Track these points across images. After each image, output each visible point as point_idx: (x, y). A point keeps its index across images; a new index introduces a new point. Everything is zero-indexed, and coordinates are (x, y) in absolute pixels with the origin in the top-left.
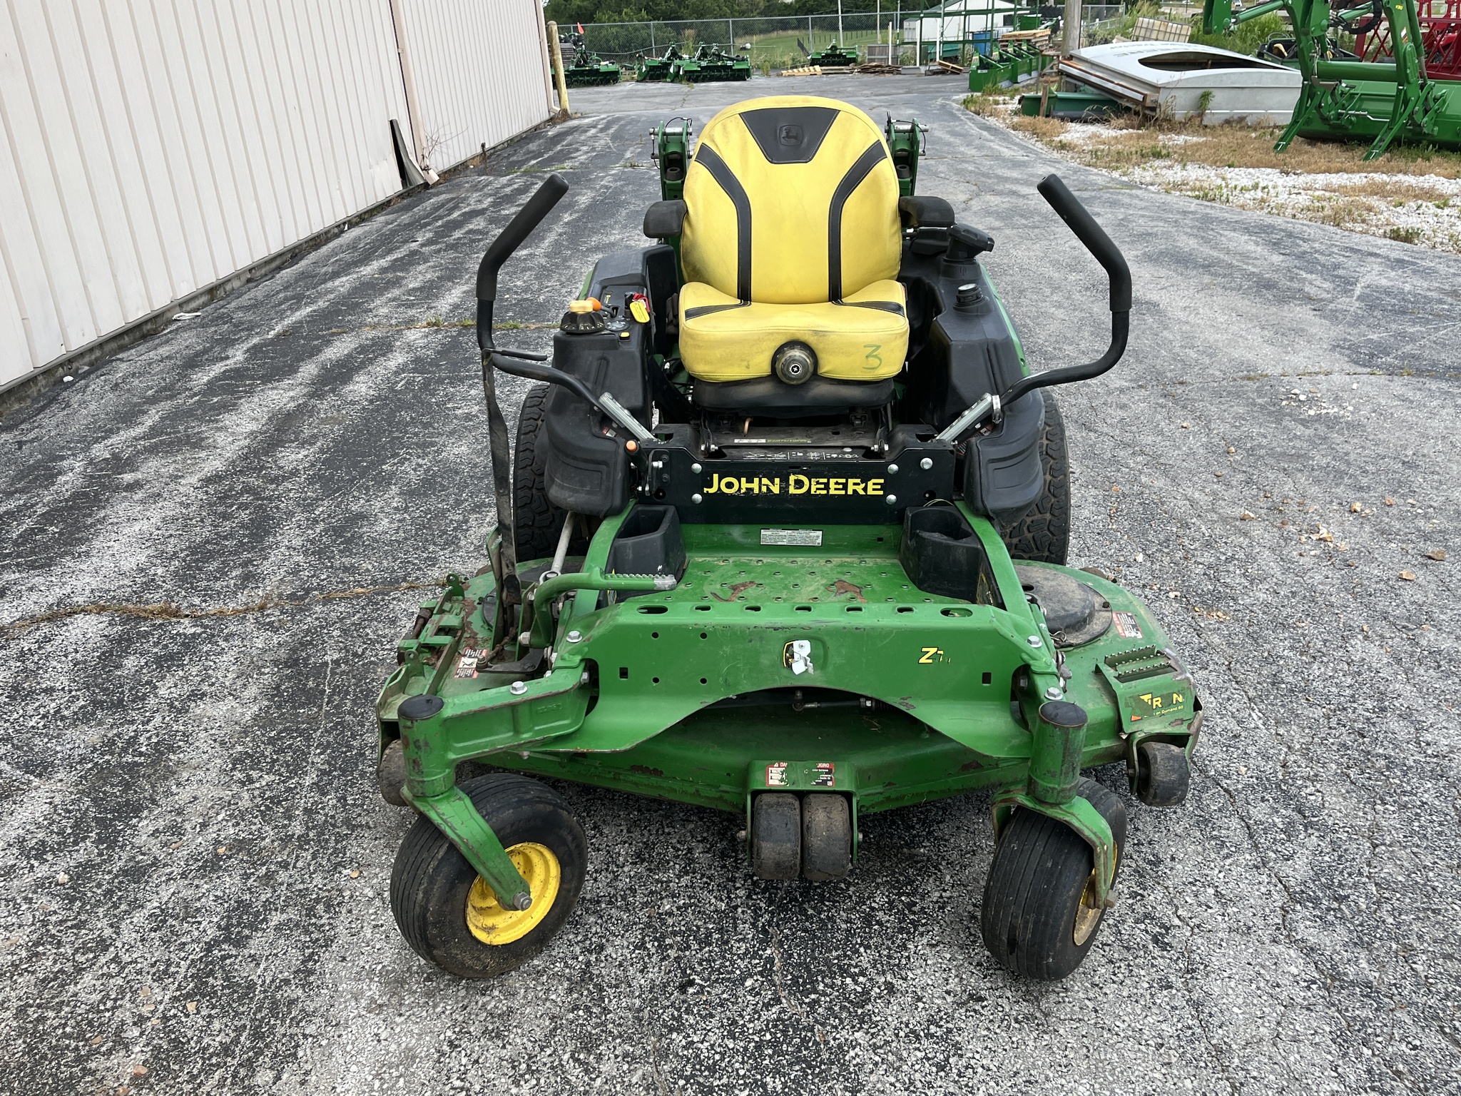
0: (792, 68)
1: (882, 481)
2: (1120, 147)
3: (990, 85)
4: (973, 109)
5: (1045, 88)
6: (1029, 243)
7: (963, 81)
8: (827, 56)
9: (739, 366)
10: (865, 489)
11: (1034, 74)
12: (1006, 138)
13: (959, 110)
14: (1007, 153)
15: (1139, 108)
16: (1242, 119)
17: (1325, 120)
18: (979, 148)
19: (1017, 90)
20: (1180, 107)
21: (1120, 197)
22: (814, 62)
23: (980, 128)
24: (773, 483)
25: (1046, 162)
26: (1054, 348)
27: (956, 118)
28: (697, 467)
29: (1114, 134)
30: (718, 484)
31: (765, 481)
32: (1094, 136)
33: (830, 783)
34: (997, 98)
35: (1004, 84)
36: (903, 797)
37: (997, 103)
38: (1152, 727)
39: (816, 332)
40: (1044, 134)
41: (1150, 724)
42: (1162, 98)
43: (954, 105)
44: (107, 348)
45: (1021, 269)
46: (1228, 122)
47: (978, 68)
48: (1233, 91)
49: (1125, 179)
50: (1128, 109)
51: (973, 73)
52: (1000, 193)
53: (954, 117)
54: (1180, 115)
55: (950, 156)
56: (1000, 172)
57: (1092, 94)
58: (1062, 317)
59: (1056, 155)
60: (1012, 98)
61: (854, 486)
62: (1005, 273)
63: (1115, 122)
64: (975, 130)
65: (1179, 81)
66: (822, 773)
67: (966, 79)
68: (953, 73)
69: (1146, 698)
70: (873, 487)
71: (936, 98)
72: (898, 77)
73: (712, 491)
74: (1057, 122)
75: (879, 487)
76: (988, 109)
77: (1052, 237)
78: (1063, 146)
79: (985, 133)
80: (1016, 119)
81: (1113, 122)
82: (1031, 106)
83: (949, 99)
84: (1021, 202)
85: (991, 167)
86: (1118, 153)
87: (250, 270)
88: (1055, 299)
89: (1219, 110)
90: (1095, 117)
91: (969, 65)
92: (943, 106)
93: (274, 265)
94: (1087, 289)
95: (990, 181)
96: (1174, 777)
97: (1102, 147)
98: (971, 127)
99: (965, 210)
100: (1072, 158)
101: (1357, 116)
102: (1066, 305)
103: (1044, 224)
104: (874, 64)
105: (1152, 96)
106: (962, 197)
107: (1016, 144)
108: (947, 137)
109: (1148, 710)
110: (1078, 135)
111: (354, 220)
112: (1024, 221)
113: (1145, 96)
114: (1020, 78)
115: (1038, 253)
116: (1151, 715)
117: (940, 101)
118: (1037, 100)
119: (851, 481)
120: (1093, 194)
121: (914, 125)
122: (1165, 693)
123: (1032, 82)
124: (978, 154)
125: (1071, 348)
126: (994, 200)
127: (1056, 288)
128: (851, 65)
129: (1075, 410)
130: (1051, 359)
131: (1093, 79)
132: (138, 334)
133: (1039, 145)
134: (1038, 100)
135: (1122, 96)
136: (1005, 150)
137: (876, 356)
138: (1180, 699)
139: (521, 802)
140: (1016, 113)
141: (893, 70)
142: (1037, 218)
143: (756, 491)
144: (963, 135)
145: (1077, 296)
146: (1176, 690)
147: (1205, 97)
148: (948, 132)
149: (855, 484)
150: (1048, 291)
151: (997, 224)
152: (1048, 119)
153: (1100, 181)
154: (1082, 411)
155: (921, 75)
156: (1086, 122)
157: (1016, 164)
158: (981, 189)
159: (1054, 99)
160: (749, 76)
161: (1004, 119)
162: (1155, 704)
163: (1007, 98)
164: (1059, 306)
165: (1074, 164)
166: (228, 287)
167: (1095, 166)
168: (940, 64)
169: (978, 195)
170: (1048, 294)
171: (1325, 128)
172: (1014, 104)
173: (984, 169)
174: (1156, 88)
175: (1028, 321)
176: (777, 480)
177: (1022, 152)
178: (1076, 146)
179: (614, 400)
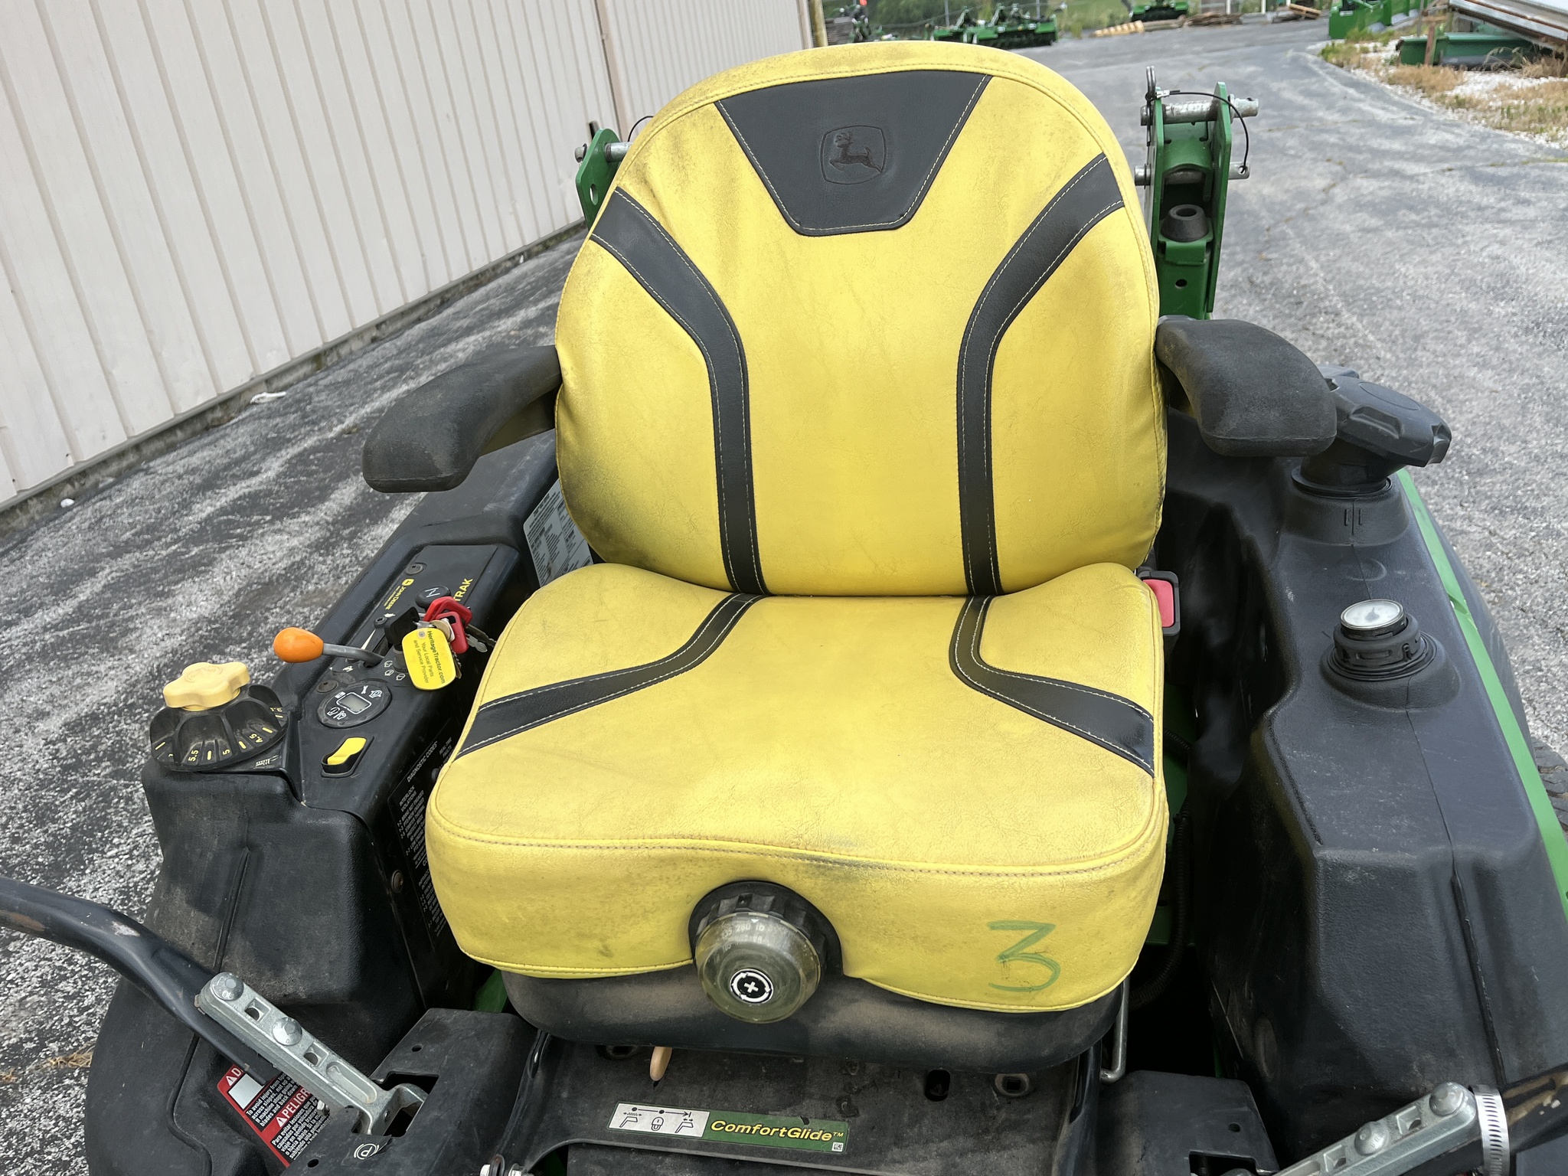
0: (1109, 26)
2: (1541, 101)
3: (1356, 29)
4: (1334, 60)
5: (1432, 29)
6: (1423, 251)
7: (1322, 27)
8: (1152, 9)
9: (579, 950)
11: (1412, 13)
12: (1379, 96)
13: (1315, 62)
14: (1382, 115)
18: (1344, 111)
19: (1391, 35)
21: (1556, 174)
22: (1135, 18)
23: (1346, 85)
25: (1439, 126)
26: (1484, 451)
27: (1315, 74)
29: (1529, 85)
32: (1501, 87)
34: (1365, 45)
35: (1374, 28)
37: (1365, 51)
40: (1433, 88)
43: (1310, 57)
44: (147, 450)
45: (1415, 297)
47: (1340, 10)
49: (1555, 145)
50: (1546, 52)
51: (1335, 15)
52: (1376, 175)
53: (1307, 71)
55: (1304, 124)
56: (1376, 143)
57: (1497, 34)
58: (1490, 384)
59: (1451, 115)
60: (1385, 44)
62: (1388, 304)
63: (1529, 68)
64: (1337, 88)
67: (1325, 24)
68: (1307, 18)
71: (1286, 50)
72: (1239, 28)
74: (1449, 72)
76: (1354, 60)
77: (1460, 241)
78: (1460, 103)
79: (1351, 91)
80: (1393, 70)
81: (1525, 69)
82: (1413, 53)
83: (1303, 50)
84: (1408, 187)
85: (1362, 137)
86: (1541, 110)
87: (378, 326)
88: (1476, 350)
90: (1501, 62)
91: (1329, 8)
92: (1295, 60)
93: (415, 316)
94: (1527, 331)
95: (1361, 157)
97: (1516, 102)
98: (1332, 85)
99: (1324, 203)
100: (1475, 118)
102: (1495, 361)
103: (1444, 221)
104: (1208, 14)
106: (1320, 183)
107: (1395, 103)
108: (1300, 100)
110: (1479, 87)
111: (536, 249)
112: (1413, 217)
114: (1394, 19)
115: (1440, 268)
117: (1290, 54)
118: (1421, 45)
120: (1515, 170)
121: (1219, 102)
123: (1411, 23)
124: (1344, 119)
125: (1513, 449)
126: (1367, 186)
127: (1475, 331)
128: (1181, 18)
129: (1537, 592)
130: (1480, 473)
131: (1497, 15)
132: (198, 426)
133: (1426, 102)
135: (1537, 35)
136: (1380, 112)
140: (1392, 62)
141: (1232, 20)
142: (1433, 211)
144: (1323, 96)
145: (1511, 344)
148: (1301, 93)
150: (1461, 336)
151: (1374, 222)
152: (1435, 68)
153: (1521, 150)
154: (1552, 597)
155: (1266, 23)
156: (1488, 69)
157: (1397, 131)
158: (1348, 171)
159: (1443, 42)
160: (1055, 39)
161: (1377, 71)
163: (1379, 44)
164: (1484, 365)
165: (1479, 128)
166: (344, 351)
167: (1508, 129)
168: (1292, 9)
169: (1343, 179)
170: (1463, 341)
172: (1390, 50)
173: (1352, 140)
175: (1432, 394)
177: (1403, 114)
178: (1479, 102)
179: (249, 994)
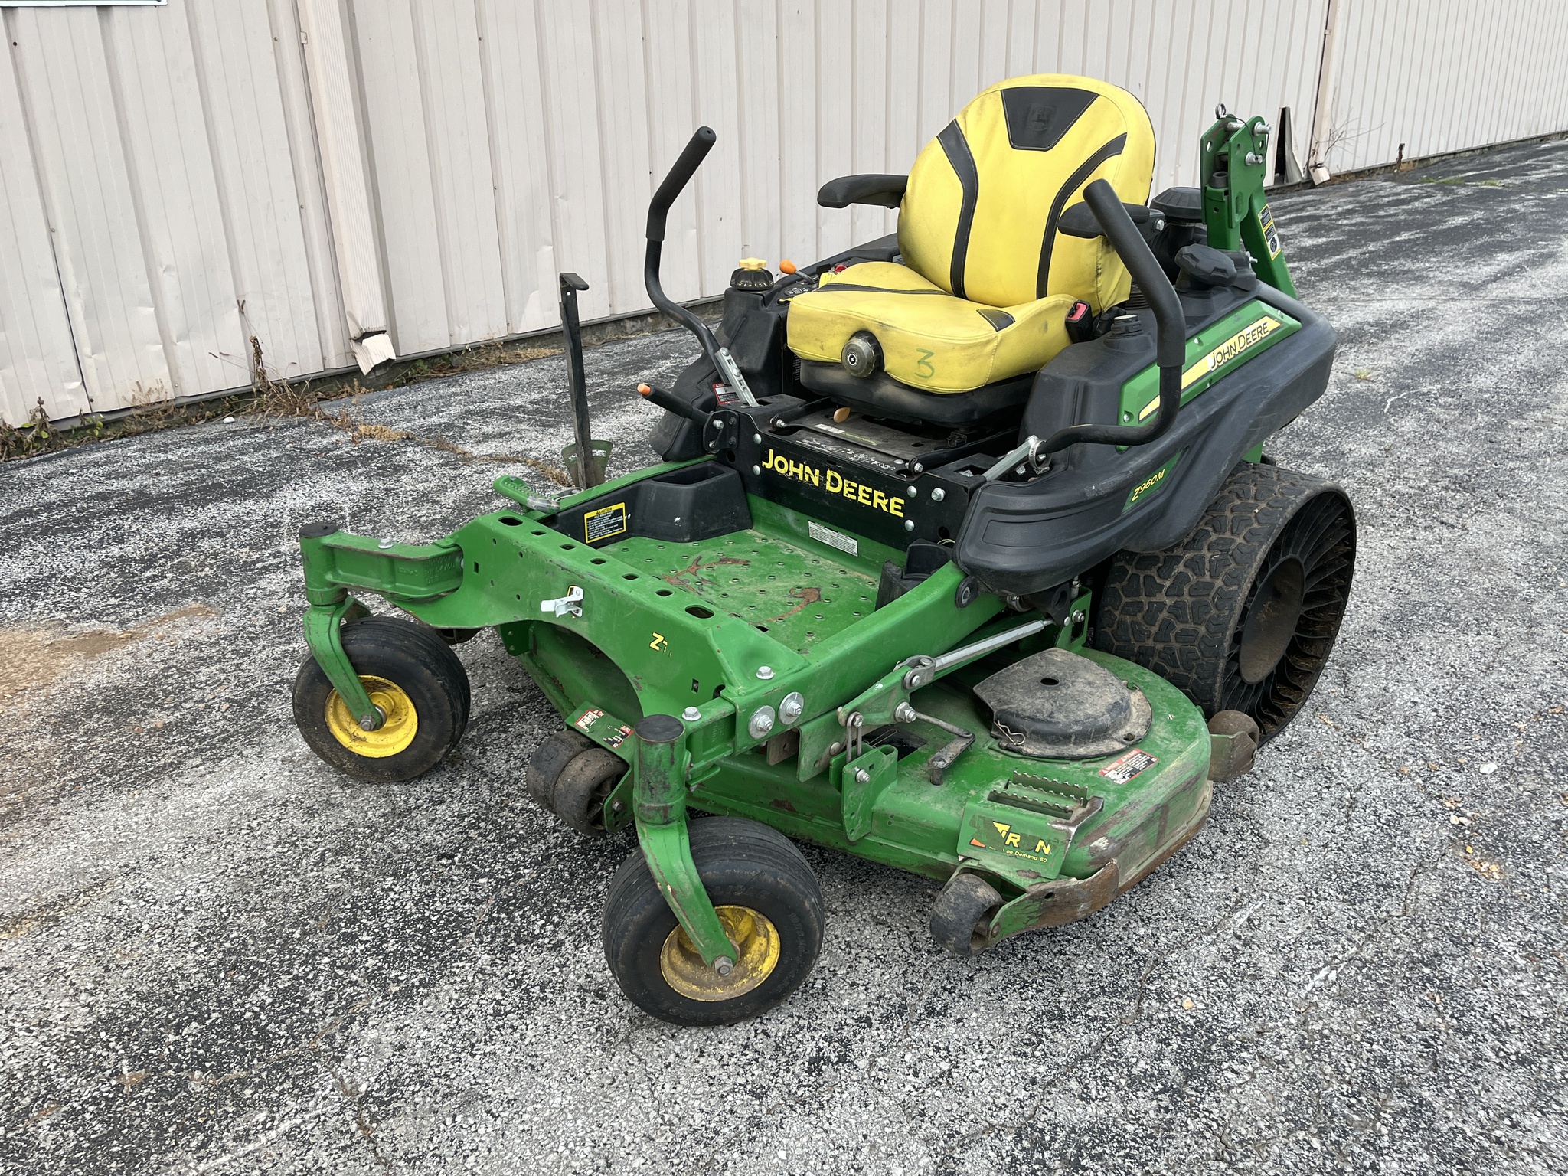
1: (903, 502)
9: (815, 345)
10: (888, 506)
24: (814, 473)
28: (758, 437)
30: (773, 462)
31: (808, 469)
33: (615, 745)
36: (705, 801)
38: (994, 863)
39: (881, 325)
41: (994, 859)
61: (879, 499)
66: (618, 734)
69: (1001, 828)
70: (894, 506)
73: (768, 466)
75: (900, 507)
96: (951, 917)
109: (997, 843)
116: (1001, 851)
119: (877, 493)
122: (1029, 833)
137: (927, 364)
138: (1047, 851)
139: (384, 644)
143: (801, 478)
146: (1046, 838)
149: (880, 497)
162: (1010, 839)
176: (817, 472)
179: (730, 357)
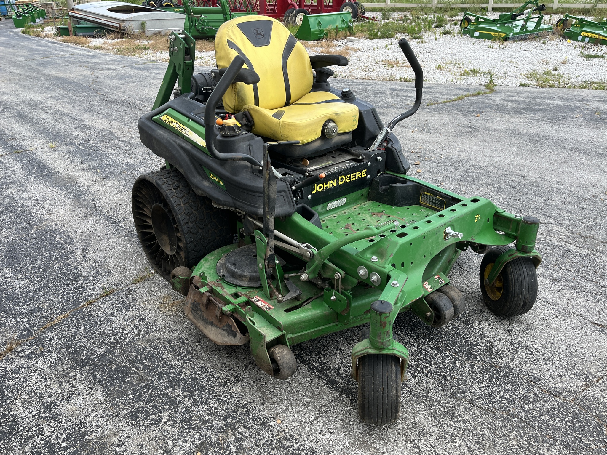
1: (366, 170)
3: (26, 24)
5: (68, 24)
15: (118, 30)
16: (159, 33)
17: (198, 30)
18: (63, 51)
20: (135, 28)
24: (334, 182)
27: (31, 39)
29: (111, 42)
30: (316, 188)
32: (105, 43)
34: (36, 30)
42: (127, 25)
46: (154, 34)
48: (153, 21)
50: (113, 31)
54: (137, 31)
55: (54, 56)
57: (92, 25)
65: (132, 17)
70: (363, 174)
73: (314, 192)
74: (83, 38)
75: (365, 173)
76: (41, 34)
79: (56, 45)
80: (61, 38)
81: (108, 36)
82: (64, 32)
83: (14, 32)
85: (82, 59)
89: (150, 29)
90: (99, 34)
98: (45, 43)
101: (208, 28)
105: (122, 25)
113: (119, 25)
119: (357, 173)
134: (67, 28)
140: (57, 35)
143: (329, 187)
147: (143, 24)
152: (77, 36)
156: (95, 37)
158: (91, 68)
159: (74, 28)
161: (54, 38)
169: (94, 71)
171: (198, 34)
174: (123, 21)
176: (335, 180)
